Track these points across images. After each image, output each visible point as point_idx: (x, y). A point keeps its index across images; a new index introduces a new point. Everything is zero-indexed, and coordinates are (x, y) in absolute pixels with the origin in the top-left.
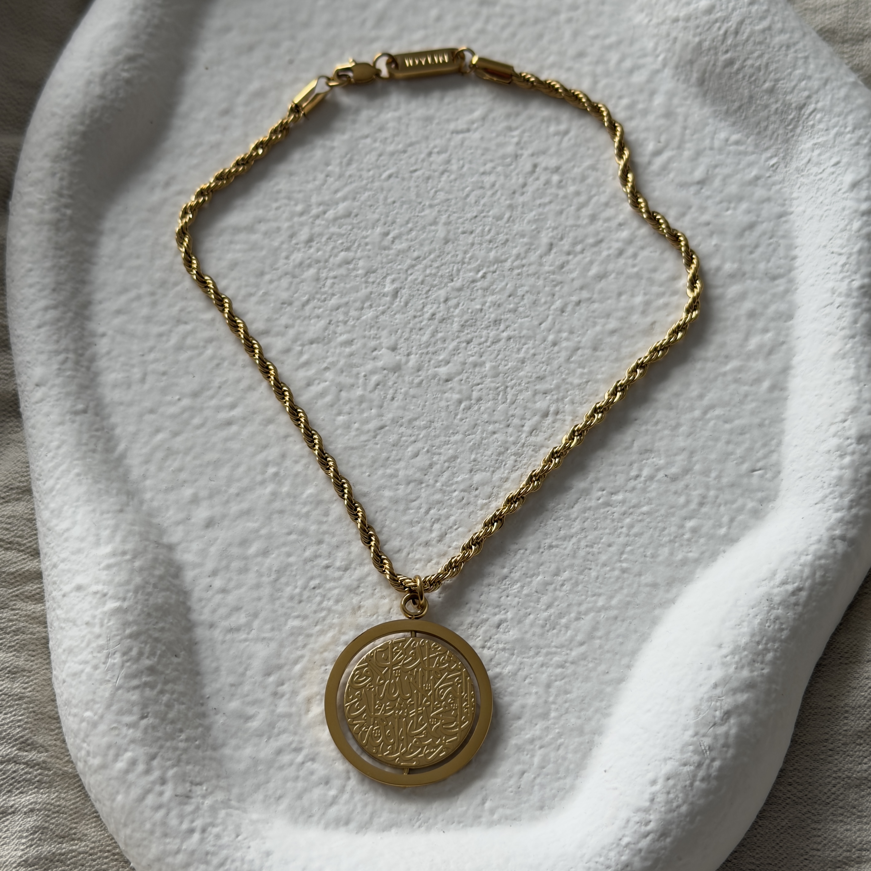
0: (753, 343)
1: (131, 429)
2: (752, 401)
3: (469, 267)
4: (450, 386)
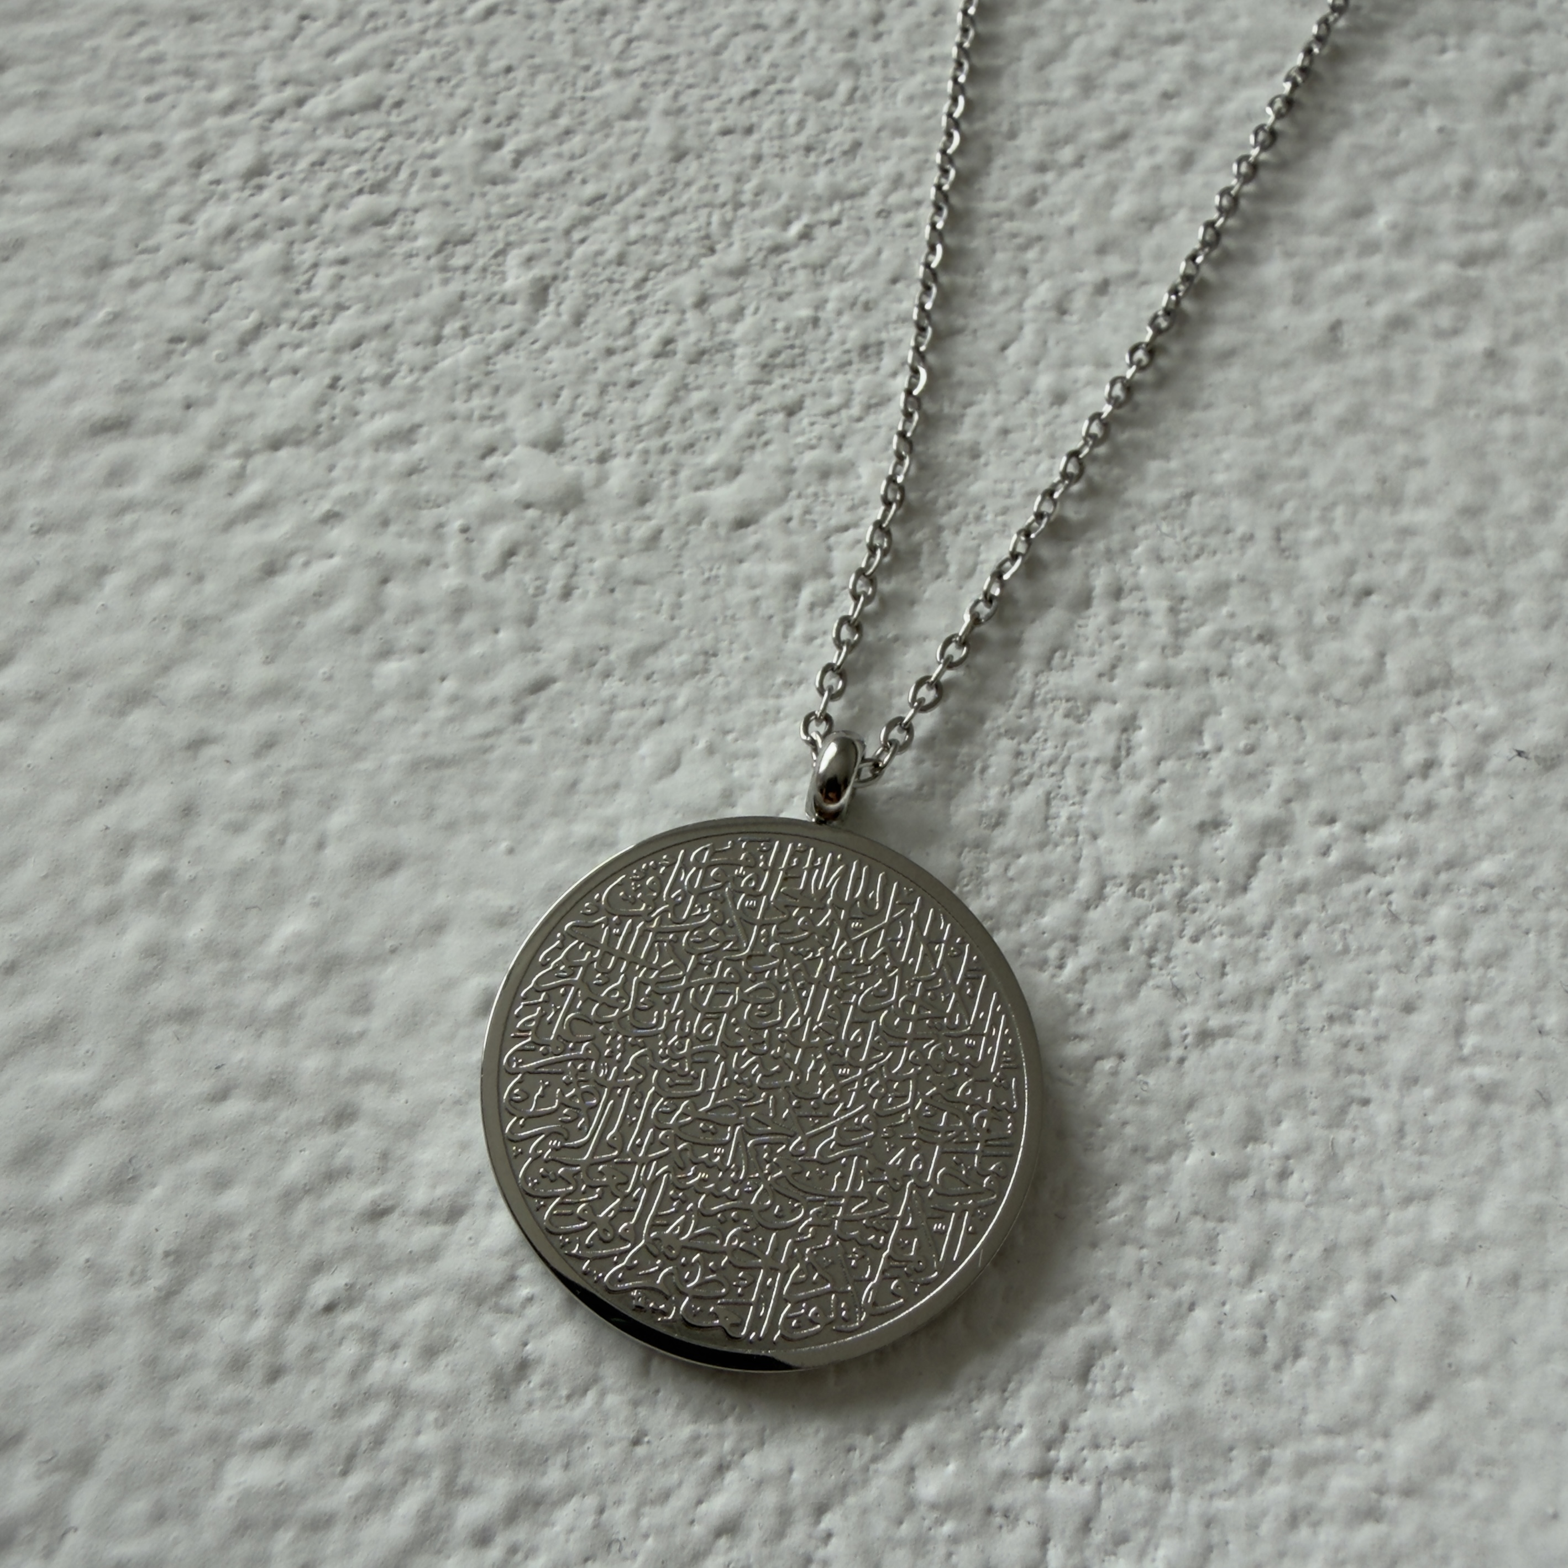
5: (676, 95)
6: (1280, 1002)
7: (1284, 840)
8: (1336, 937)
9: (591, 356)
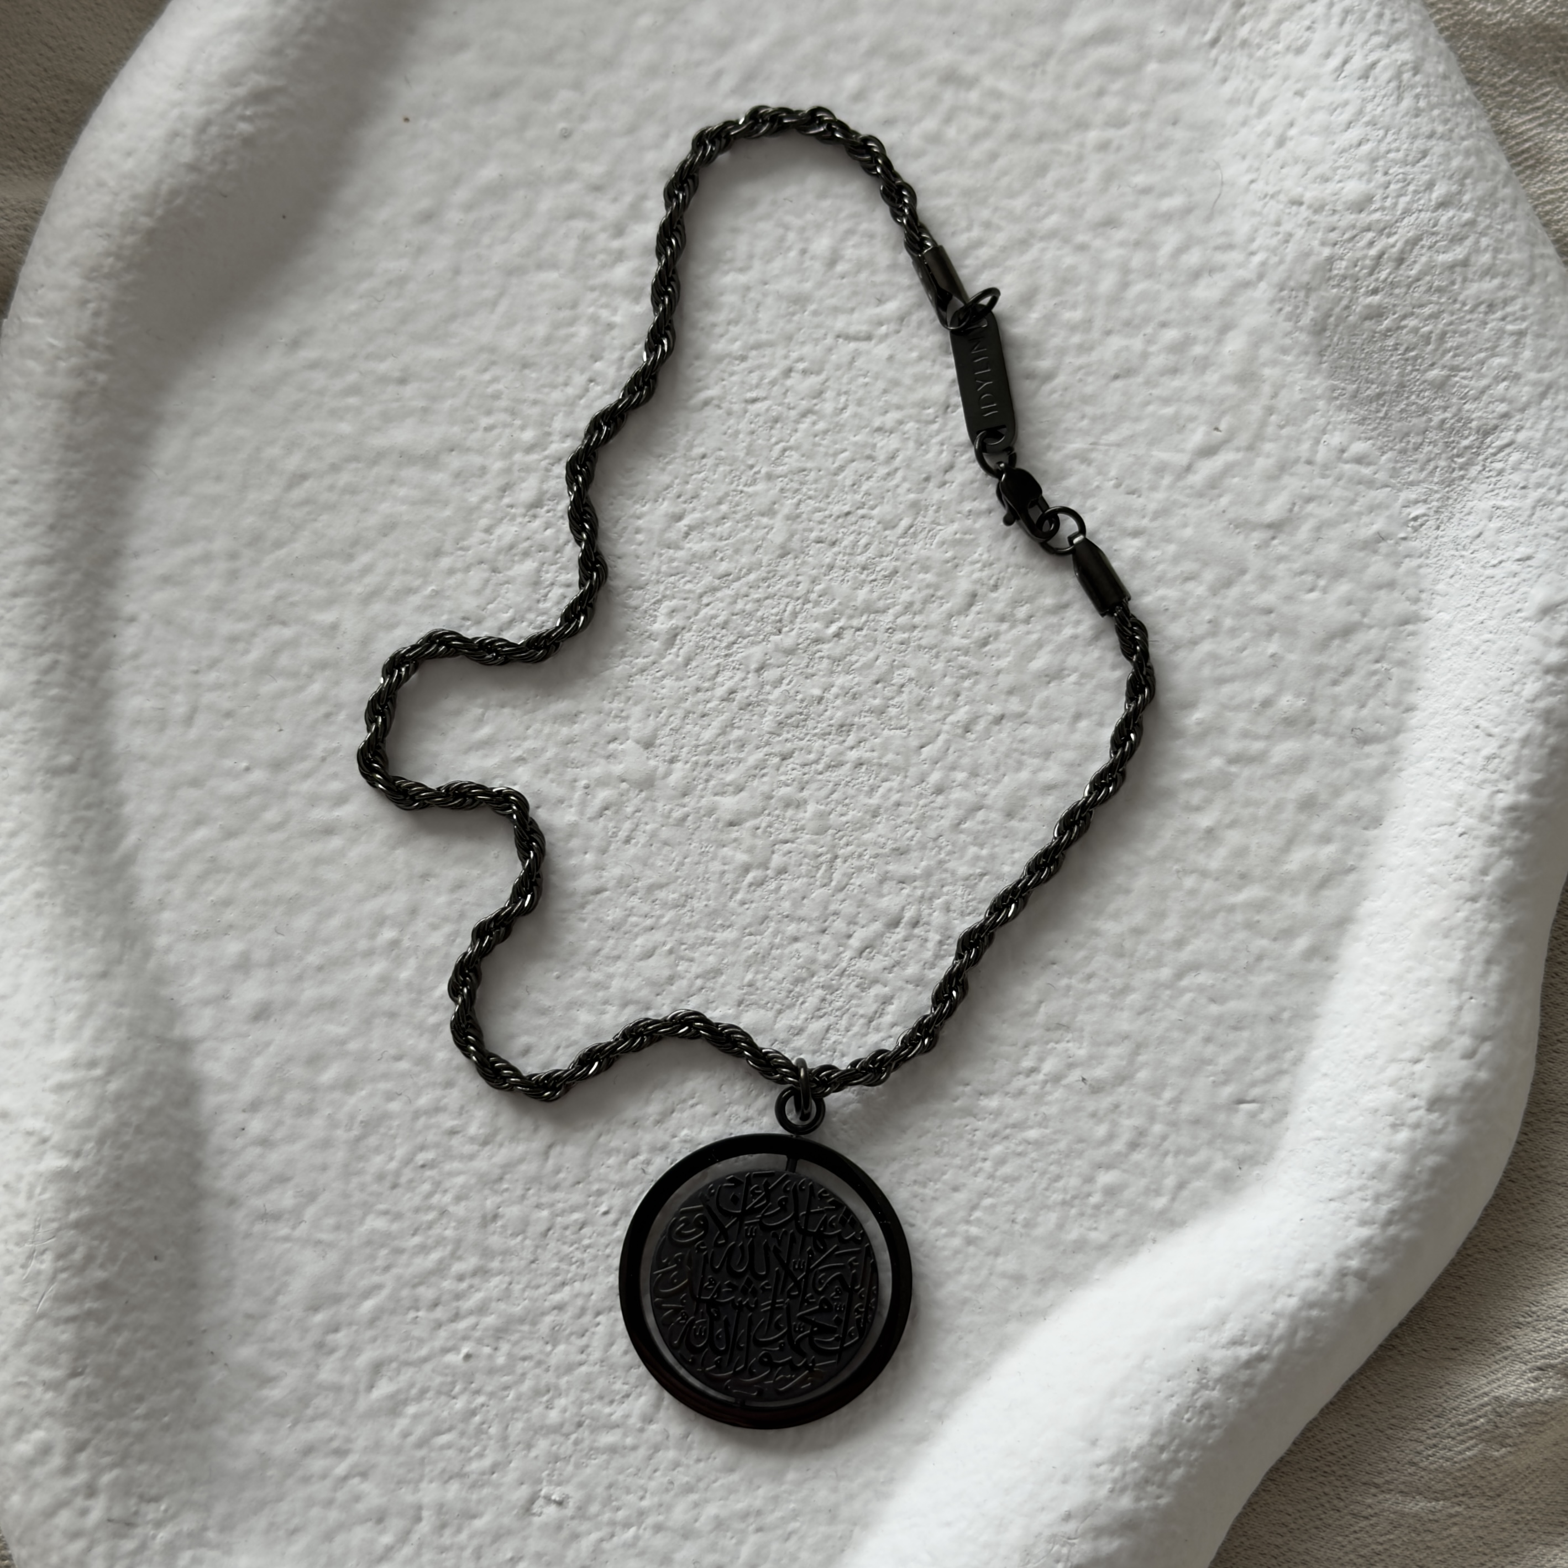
0: (1298, 858)
1: (153, 809)
2: (1270, 969)
3: (816, 611)
4: (734, 835)
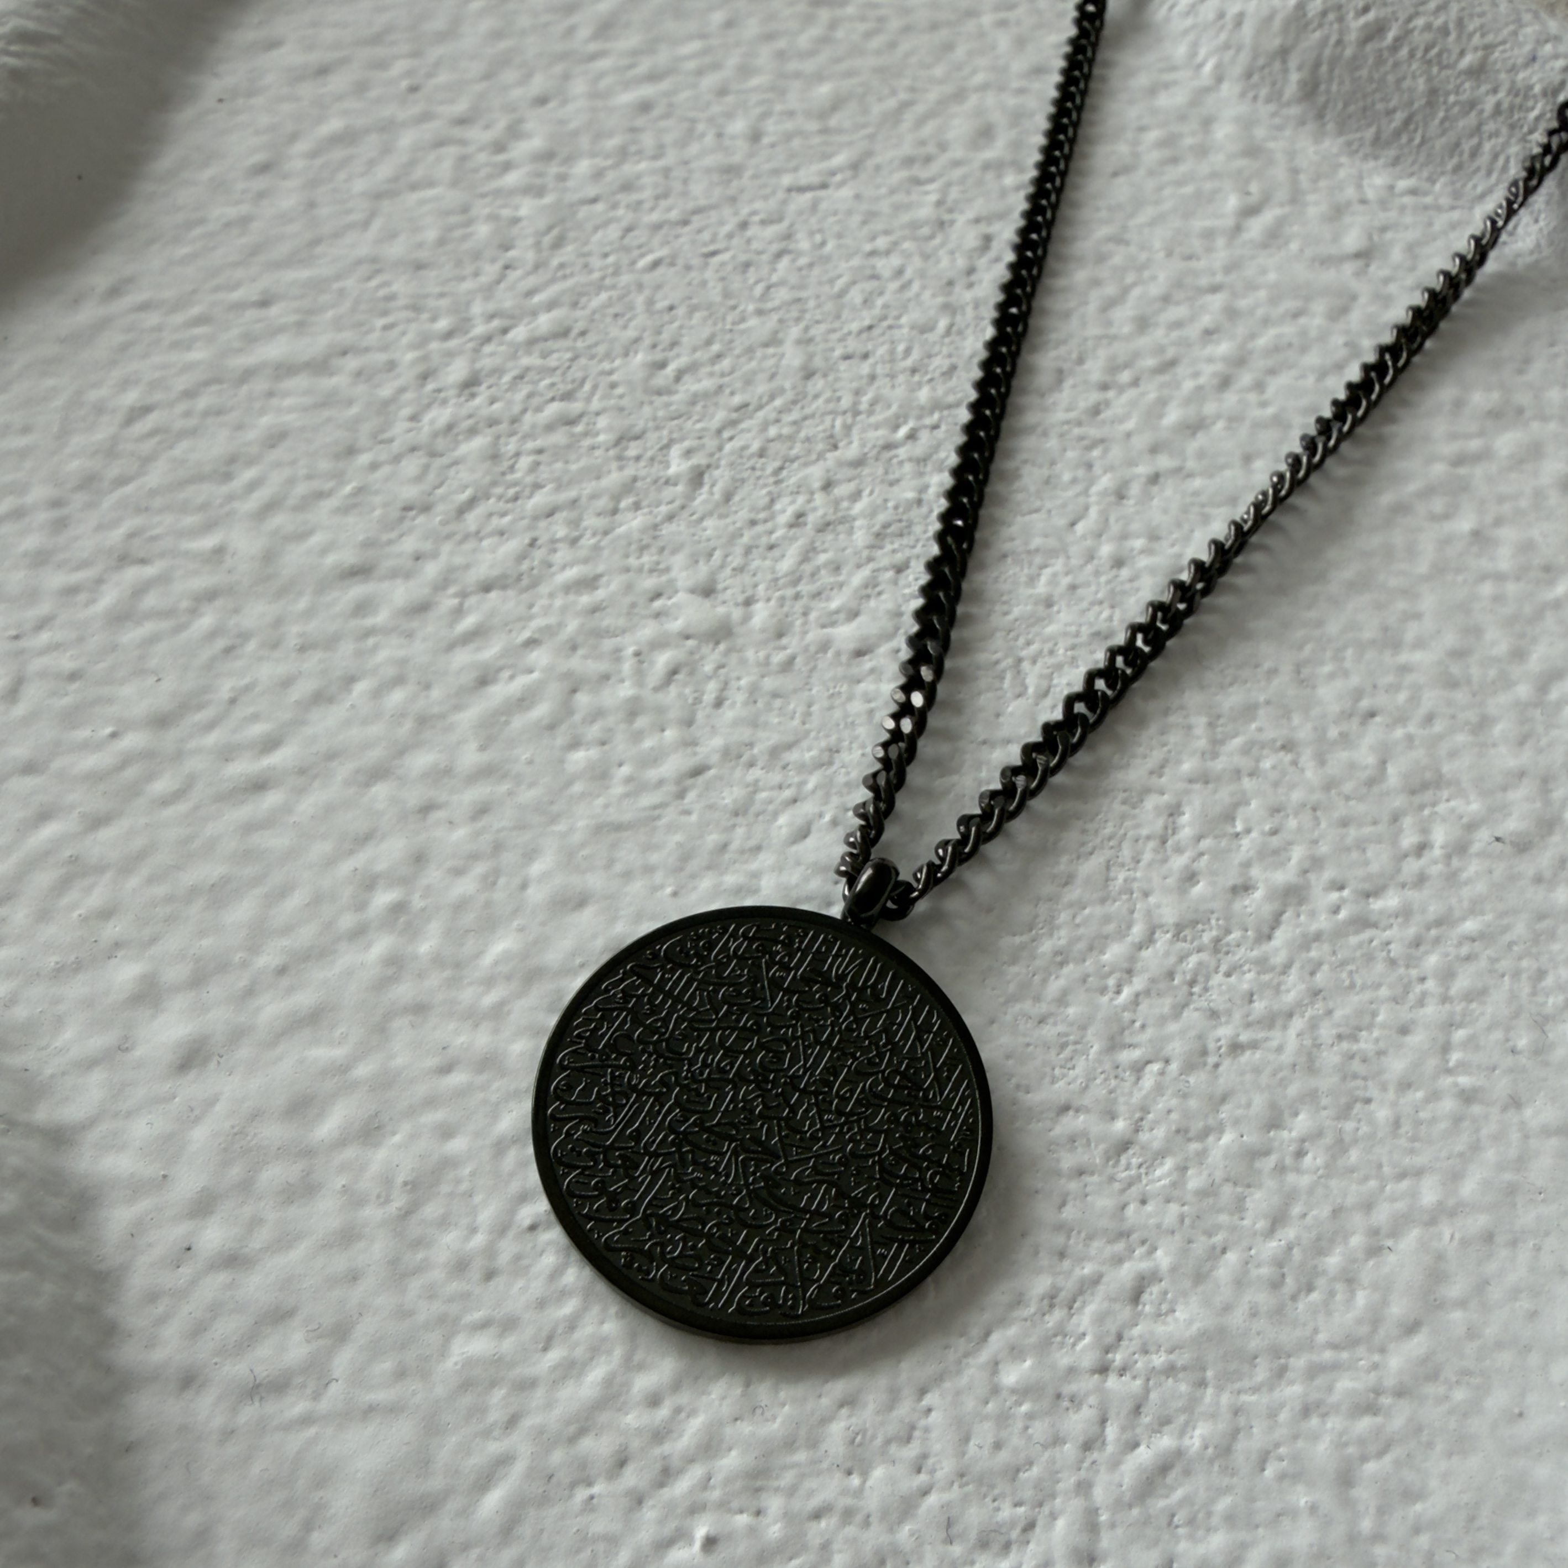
5: (807, 329)
6: (1298, 1024)
7: (1302, 901)
8: (1344, 975)
9: (738, 525)
